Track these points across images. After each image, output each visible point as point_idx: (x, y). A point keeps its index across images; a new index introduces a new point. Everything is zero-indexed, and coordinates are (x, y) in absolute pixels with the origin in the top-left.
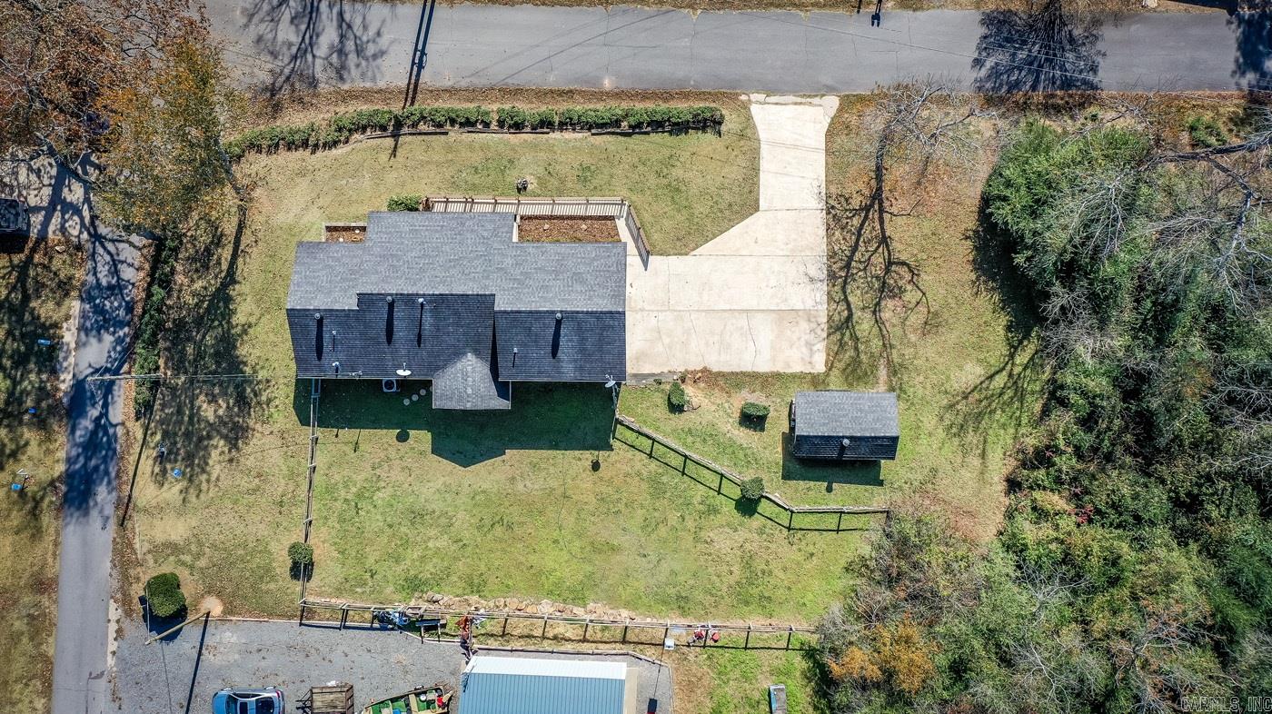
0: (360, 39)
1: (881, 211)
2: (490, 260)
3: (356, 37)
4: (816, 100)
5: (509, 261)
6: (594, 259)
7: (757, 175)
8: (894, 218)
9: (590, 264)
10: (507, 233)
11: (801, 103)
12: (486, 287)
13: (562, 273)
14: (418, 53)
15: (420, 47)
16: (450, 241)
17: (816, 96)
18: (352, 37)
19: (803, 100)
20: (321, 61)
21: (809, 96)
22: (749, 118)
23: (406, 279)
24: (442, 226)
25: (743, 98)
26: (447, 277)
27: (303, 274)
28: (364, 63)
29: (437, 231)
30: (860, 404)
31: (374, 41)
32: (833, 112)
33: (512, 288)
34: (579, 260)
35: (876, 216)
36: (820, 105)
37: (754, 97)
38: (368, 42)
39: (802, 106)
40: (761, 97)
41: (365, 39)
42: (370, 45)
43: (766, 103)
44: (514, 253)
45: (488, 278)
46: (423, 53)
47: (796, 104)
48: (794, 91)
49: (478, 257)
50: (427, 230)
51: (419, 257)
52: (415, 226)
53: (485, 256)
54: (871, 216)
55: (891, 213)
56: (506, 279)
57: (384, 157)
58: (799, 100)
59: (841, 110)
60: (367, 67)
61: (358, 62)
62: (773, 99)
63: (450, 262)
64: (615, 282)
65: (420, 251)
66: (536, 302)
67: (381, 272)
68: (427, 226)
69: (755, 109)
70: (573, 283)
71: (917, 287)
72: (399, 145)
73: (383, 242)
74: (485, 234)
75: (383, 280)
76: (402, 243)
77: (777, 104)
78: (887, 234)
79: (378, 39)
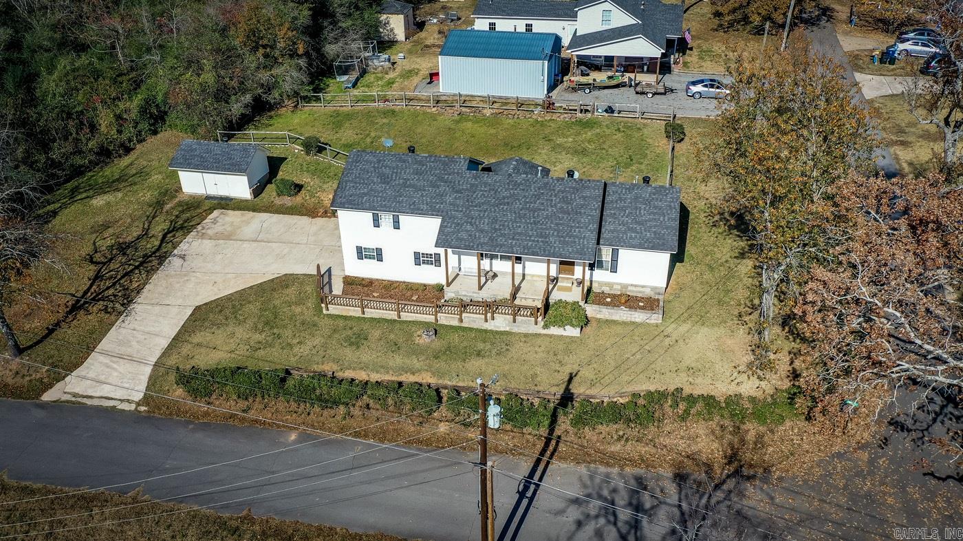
0: (609, 522)
2: (468, 201)
3: (615, 524)
4: (65, 398)
5: (449, 199)
6: (365, 194)
9: (371, 190)
10: (446, 226)
11: (84, 397)
12: (475, 178)
13: (399, 184)
14: (529, 494)
15: (525, 502)
16: (506, 223)
17: (64, 402)
18: (620, 524)
20: (668, 500)
23: (554, 190)
24: (513, 239)
25: (143, 408)
26: (512, 189)
27: (666, 218)
28: (605, 493)
29: (520, 234)
31: (588, 516)
32: (57, 386)
33: (450, 175)
34: (380, 195)
36: (65, 393)
37: (130, 408)
38: (597, 517)
39: (85, 394)
40: (123, 407)
41: (602, 521)
42: (593, 513)
43: (123, 400)
44: (442, 206)
45: (472, 185)
46: (522, 495)
49: (479, 205)
50: (530, 237)
51: (540, 209)
52: (542, 241)
53: (472, 206)
56: (454, 183)
57: (586, 373)
58: (85, 401)
60: (601, 488)
61: (614, 495)
62: (109, 403)
63: (508, 203)
64: (352, 173)
65: (538, 215)
66: (430, 161)
67: (580, 198)
68: (530, 240)
69: (139, 396)
70: (392, 175)
72: (566, 384)
73: (578, 227)
74: (469, 227)
75: (577, 190)
76: (557, 224)
77: (112, 399)
79: (581, 517)
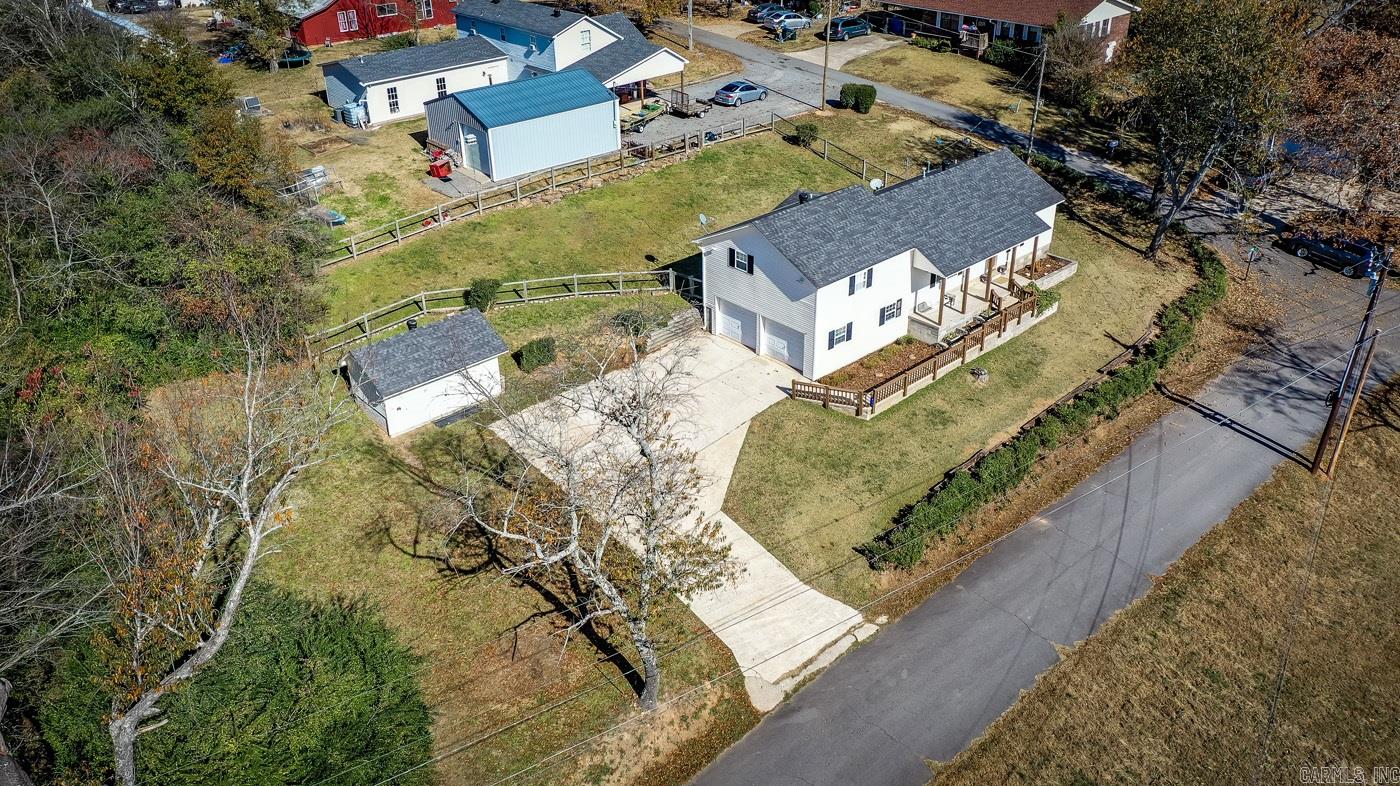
1: (559, 607)
4: (789, 685)
7: (764, 544)
8: (535, 611)
11: (805, 666)
14: (1229, 422)
15: (1234, 425)
17: (795, 690)
19: (805, 673)
21: (804, 682)
22: (847, 599)
25: (883, 619)
30: (421, 367)
31: (1271, 405)
32: (750, 687)
35: (562, 597)
36: (776, 683)
37: (871, 629)
39: (799, 664)
40: (863, 635)
42: (1269, 402)
43: (849, 632)
47: (811, 661)
48: (829, 674)
54: (570, 592)
55: (543, 614)
58: (812, 668)
59: (743, 698)
62: (846, 644)
69: (851, 616)
71: (431, 558)
72: (1117, 344)
77: (836, 642)
78: (528, 588)
